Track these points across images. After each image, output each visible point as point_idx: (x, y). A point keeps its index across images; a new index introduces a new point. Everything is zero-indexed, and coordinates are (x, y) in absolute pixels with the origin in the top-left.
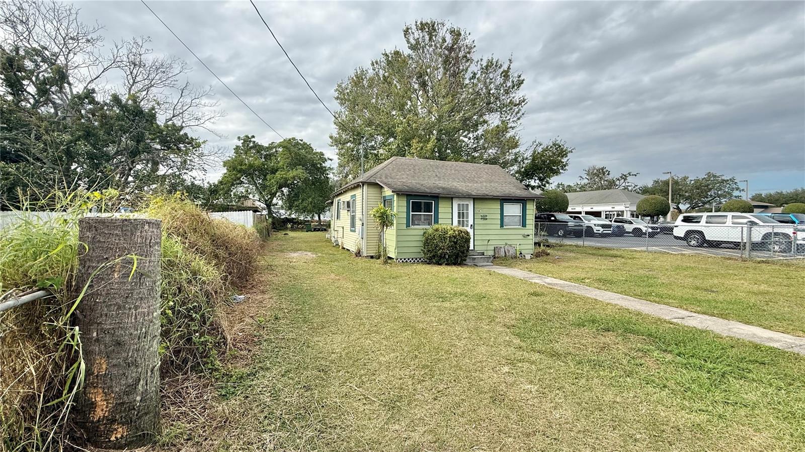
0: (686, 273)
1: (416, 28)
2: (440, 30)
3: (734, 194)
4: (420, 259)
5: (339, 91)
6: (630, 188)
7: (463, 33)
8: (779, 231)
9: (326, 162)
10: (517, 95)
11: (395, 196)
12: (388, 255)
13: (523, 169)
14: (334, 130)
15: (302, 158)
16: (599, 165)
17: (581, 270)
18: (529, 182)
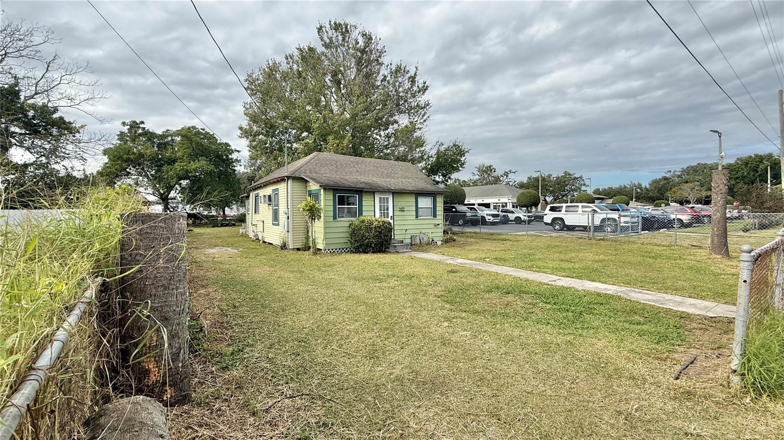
0: (554, 250)
1: (330, 27)
2: (352, 32)
3: (582, 189)
4: (347, 249)
5: (250, 81)
6: (511, 184)
7: (374, 38)
8: (610, 217)
9: (233, 154)
10: (423, 99)
11: (322, 190)
12: (318, 247)
13: (429, 166)
14: (245, 123)
15: (206, 149)
16: (487, 164)
17: (481, 252)
18: (435, 178)
